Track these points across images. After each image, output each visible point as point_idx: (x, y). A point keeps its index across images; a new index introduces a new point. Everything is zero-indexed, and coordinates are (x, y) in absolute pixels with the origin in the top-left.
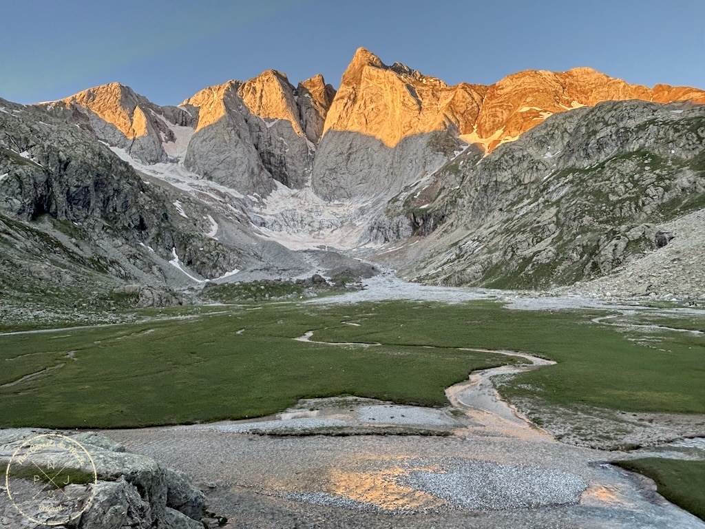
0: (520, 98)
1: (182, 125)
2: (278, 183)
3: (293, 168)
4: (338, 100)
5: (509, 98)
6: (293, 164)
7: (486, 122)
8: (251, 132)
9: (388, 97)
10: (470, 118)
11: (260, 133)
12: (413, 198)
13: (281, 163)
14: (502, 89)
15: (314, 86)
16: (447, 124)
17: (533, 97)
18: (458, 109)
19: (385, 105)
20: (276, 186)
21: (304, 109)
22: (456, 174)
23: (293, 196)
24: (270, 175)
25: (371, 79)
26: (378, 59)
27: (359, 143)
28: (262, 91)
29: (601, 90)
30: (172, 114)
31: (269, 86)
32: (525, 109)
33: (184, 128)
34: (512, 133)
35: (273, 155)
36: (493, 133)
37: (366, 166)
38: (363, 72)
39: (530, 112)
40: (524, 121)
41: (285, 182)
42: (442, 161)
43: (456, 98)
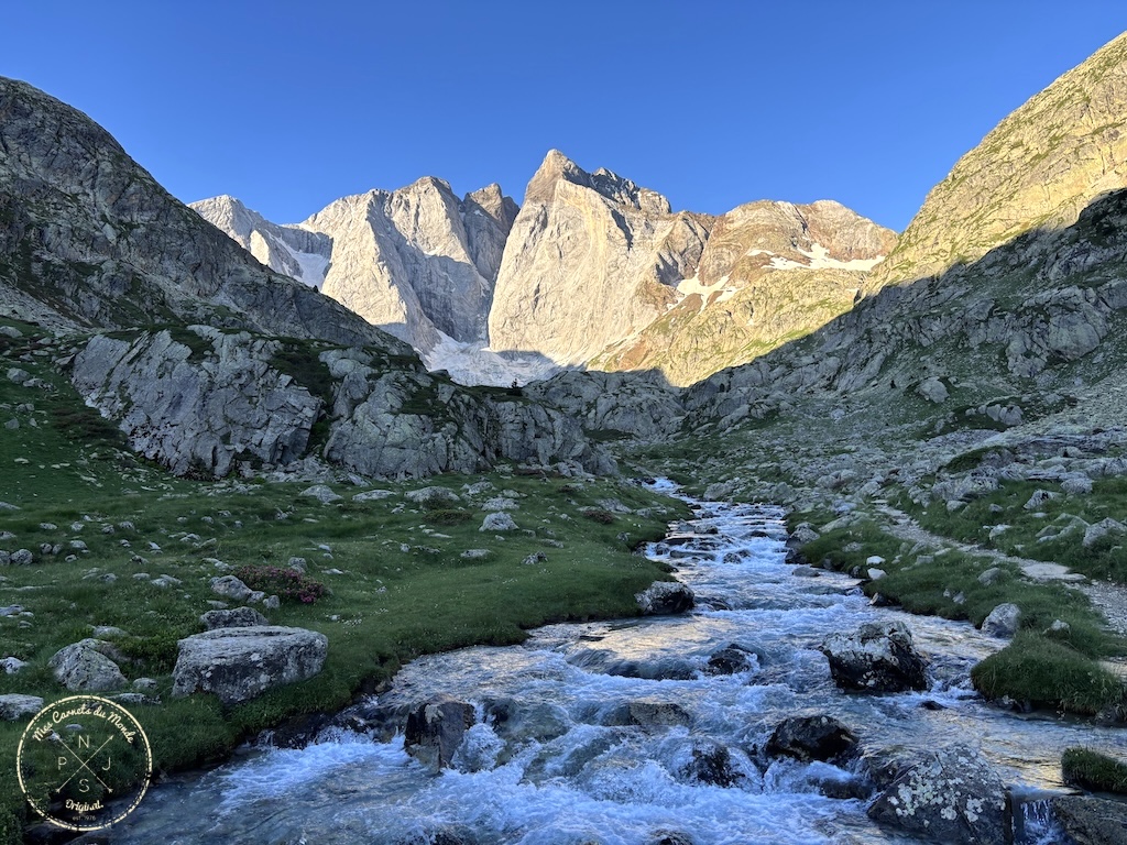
0: (751, 238)
1: (307, 251)
2: (442, 334)
3: (462, 313)
4: (521, 221)
5: (739, 235)
6: (463, 309)
7: (709, 266)
8: (404, 263)
9: (588, 223)
10: (692, 258)
11: (417, 267)
12: (615, 361)
13: (445, 307)
14: (733, 222)
15: (489, 199)
16: (662, 267)
17: (766, 236)
18: (677, 247)
19: (586, 233)
20: (440, 338)
21: (473, 232)
22: (665, 333)
23: (462, 352)
24: (432, 323)
25: (566, 197)
26: (576, 167)
27: (549, 285)
28: (418, 207)
29: (846, 231)
30: (293, 236)
31: (428, 200)
32: (755, 252)
33: (311, 256)
34: (737, 283)
35: (435, 297)
36: (717, 280)
37: (559, 315)
38: (557, 187)
39: (759, 257)
40: (752, 269)
41: (450, 332)
42: (652, 316)
43: (675, 232)
